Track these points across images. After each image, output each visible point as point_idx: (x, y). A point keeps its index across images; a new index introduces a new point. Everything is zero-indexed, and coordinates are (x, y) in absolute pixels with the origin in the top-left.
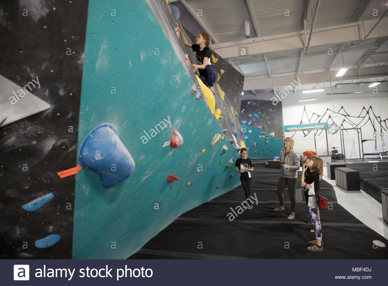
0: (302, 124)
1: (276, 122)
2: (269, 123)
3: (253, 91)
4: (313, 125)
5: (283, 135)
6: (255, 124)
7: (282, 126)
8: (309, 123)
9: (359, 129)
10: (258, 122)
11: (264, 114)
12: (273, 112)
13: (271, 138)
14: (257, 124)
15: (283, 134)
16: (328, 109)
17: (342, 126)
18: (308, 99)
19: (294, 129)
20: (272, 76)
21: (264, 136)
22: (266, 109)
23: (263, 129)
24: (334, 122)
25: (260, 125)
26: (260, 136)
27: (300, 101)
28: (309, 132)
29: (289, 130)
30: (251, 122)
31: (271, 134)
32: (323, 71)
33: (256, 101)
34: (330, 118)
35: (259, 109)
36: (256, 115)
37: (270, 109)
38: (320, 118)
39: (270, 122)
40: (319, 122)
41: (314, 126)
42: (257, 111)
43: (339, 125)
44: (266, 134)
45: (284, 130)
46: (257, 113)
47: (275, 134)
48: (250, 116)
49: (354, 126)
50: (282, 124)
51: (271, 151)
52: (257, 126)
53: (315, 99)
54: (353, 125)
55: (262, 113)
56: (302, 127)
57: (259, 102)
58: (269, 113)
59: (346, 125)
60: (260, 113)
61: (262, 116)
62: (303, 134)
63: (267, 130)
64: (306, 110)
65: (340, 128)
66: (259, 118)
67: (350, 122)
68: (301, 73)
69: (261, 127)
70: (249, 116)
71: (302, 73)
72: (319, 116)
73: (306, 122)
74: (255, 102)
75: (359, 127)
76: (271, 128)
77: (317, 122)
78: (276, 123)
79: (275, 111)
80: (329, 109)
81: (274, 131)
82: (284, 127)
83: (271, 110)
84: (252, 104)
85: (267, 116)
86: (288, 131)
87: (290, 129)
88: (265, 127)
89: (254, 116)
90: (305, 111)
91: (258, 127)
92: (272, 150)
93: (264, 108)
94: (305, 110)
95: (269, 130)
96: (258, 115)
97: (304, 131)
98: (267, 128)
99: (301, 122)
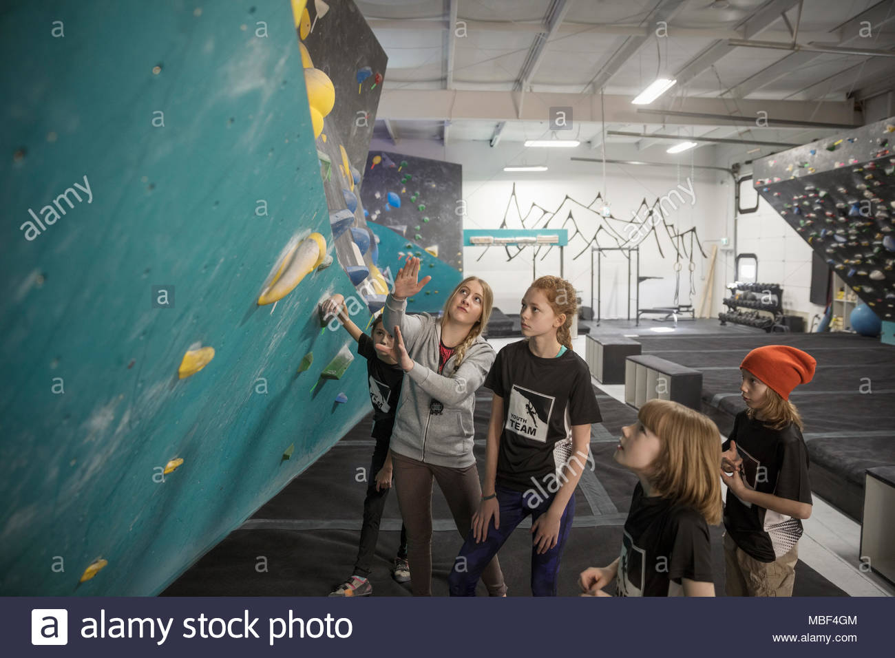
0: (505, 227)
1: (444, 218)
2: (427, 219)
3: (390, 130)
4: (533, 233)
5: (459, 254)
6: (391, 220)
7: (459, 230)
8: (522, 228)
9: (633, 250)
10: (397, 213)
11: (414, 194)
12: (438, 191)
13: (428, 261)
14: (396, 221)
15: (459, 251)
16: (567, 197)
17: (594, 241)
18: (526, 166)
19: (485, 240)
20: (452, 85)
21: (410, 254)
22: (422, 182)
23: (410, 235)
24: (580, 230)
25: (403, 223)
26: (402, 254)
27: (506, 170)
28: (521, 250)
29: (474, 242)
30: (378, 212)
31: (428, 249)
32: (582, 92)
33: (396, 158)
34: (570, 219)
35: (403, 179)
36: (394, 196)
37: (430, 181)
38: (548, 216)
39: (429, 217)
40: (545, 226)
41: (535, 236)
42: (397, 184)
43: (589, 239)
44: (416, 248)
45: (463, 241)
46: (398, 190)
47: (439, 251)
48: (378, 195)
49: (621, 243)
50: (460, 225)
51: (428, 294)
52: (396, 224)
53: (545, 166)
54: (619, 239)
55: (410, 192)
56: (505, 237)
57: (403, 162)
58: (428, 193)
59: (605, 240)
60: (404, 191)
61: (410, 200)
62: (507, 254)
63: (419, 239)
64: (516, 194)
65: (589, 244)
66: (402, 205)
67: (612, 233)
68: (528, 90)
69: (404, 229)
70: (375, 197)
71: (531, 90)
72: (545, 212)
73: (514, 224)
74: (393, 160)
75: (632, 244)
76: (431, 232)
77: (540, 226)
78: (445, 220)
79: (444, 188)
80: (569, 196)
81: (438, 242)
82: (462, 233)
83: (434, 186)
84: (384, 166)
85: (423, 202)
86: (473, 244)
87: (478, 240)
88: (416, 230)
89: (388, 197)
90: (513, 196)
91: (398, 228)
92: (429, 292)
93: (416, 179)
94: (514, 193)
95: (424, 239)
96: (400, 196)
97: (509, 247)
98: (420, 231)
99: (504, 224)
